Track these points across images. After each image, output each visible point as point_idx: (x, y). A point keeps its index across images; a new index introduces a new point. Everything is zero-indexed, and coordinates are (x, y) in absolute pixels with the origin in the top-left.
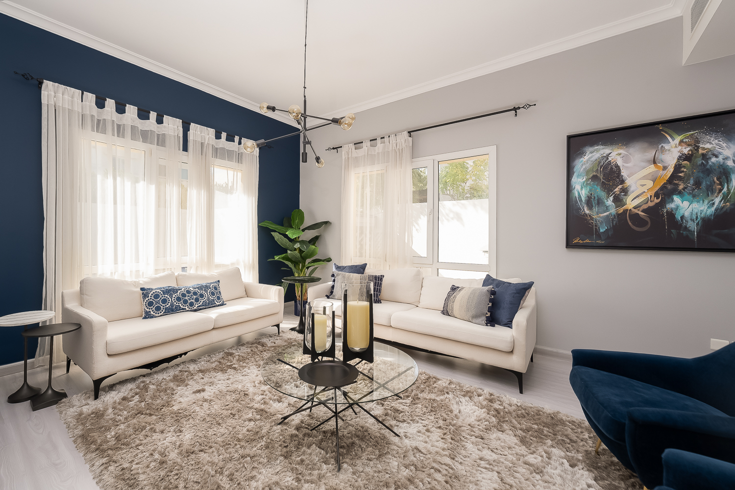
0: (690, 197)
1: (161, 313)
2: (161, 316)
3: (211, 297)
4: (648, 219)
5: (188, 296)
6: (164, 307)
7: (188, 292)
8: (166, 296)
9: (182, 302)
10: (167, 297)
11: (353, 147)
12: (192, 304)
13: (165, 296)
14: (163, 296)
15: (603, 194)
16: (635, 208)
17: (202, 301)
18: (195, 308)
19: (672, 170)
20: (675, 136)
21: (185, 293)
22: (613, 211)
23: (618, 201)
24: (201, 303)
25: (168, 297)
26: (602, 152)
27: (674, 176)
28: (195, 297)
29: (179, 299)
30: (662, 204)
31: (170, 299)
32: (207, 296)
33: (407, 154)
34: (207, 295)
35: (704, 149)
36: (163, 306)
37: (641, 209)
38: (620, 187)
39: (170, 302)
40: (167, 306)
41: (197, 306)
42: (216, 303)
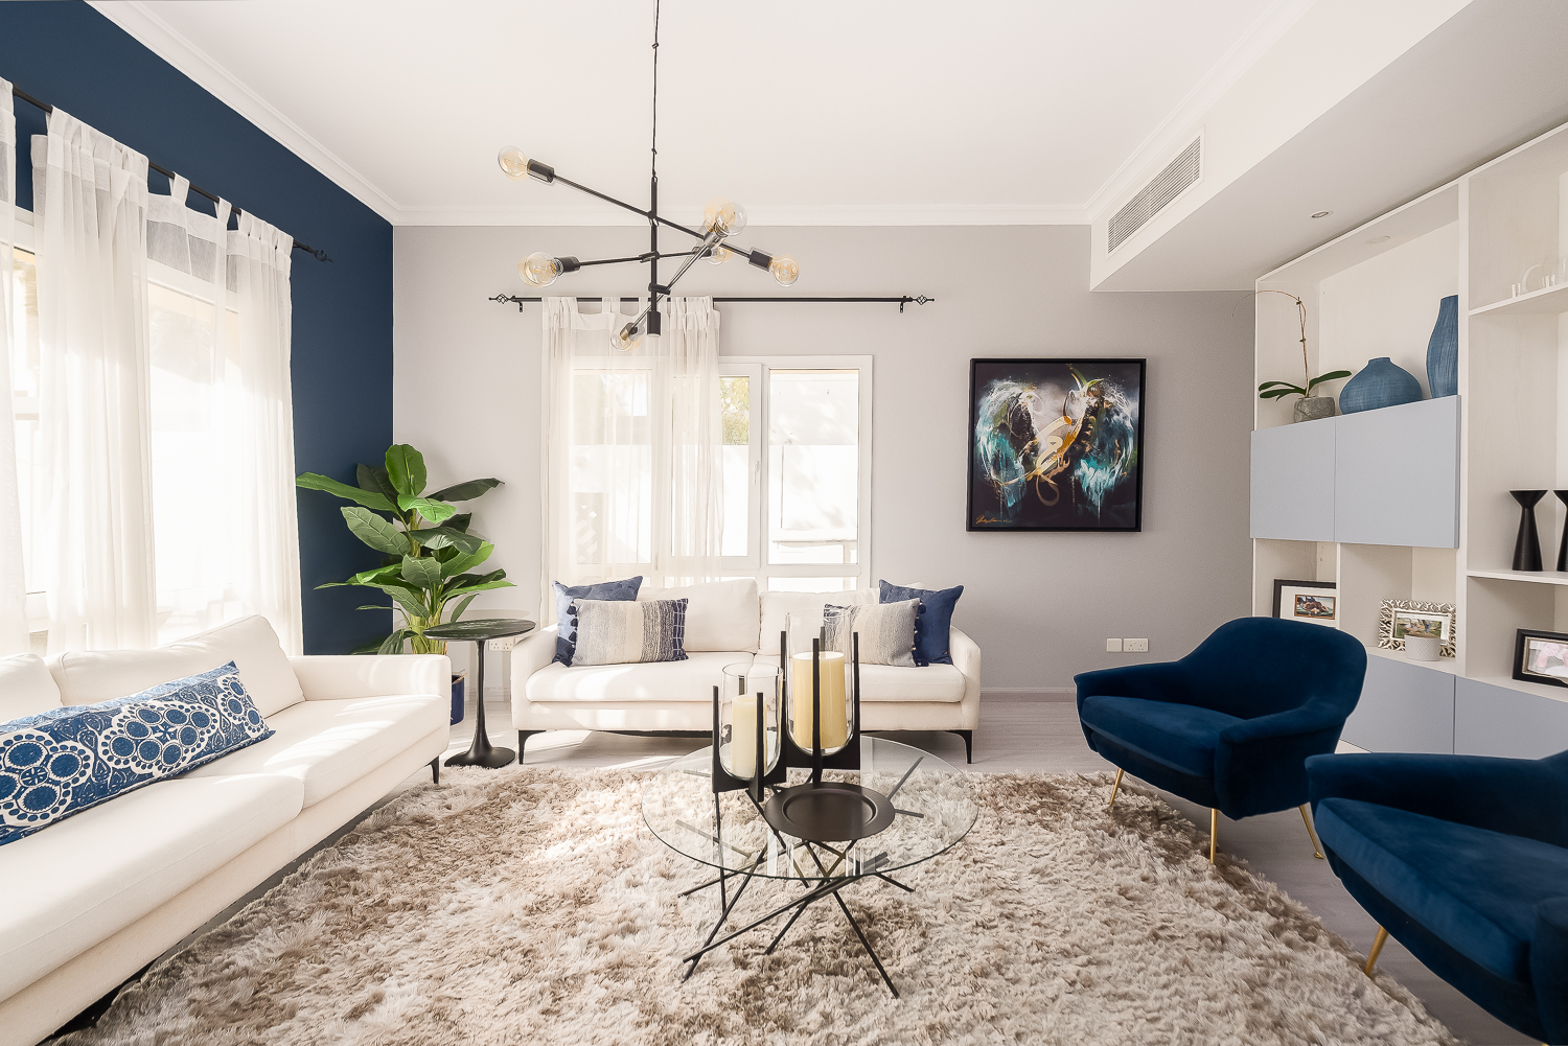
0: (1095, 462)
1: (55, 810)
2: (55, 821)
3: (231, 719)
4: (1056, 490)
5: (155, 730)
6: (67, 785)
7: (149, 715)
8: (69, 743)
9: (136, 753)
10: (74, 748)
11: (575, 305)
12: (172, 755)
13: (64, 748)
14: (54, 749)
15: (1011, 452)
16: (1045, 473)
17: (205, 737)
18: (184, 764)
19: (1080, 426)
20: (1084, 382)
21: (138, 720)
22: (1022, 477)
23: (1028, 463)
24: (203, 745)
25: (80, 746)
26: (1012, 390)
27: (1082, 435)
28: (179, 727)
29: (122, 747)
30: (1070, 470)
31: (89, 752)
32: (217, 717)
33: (709, 344)
34: (217, 713)
35: (1108, 402)
36: (60, 785)
37: (1051, 475)
38: (1030, 443)
39: (91, 762)
40: (83, 780)
41: (189, 755)
42: (250, 733)
